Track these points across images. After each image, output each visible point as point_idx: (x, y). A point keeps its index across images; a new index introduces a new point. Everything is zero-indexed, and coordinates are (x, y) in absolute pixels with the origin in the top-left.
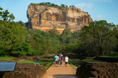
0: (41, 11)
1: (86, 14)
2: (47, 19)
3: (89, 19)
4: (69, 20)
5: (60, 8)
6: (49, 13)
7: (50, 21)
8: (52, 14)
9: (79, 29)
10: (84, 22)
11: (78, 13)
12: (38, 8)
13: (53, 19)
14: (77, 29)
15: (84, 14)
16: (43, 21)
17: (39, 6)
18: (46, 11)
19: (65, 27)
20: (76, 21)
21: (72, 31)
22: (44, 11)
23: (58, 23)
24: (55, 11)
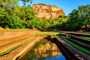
0: (39, 8)
1: (61, 9)
2: (42, 12)
3: (62, 12)
4: (52, 12)
5: (48, 6)
6: (43, 9)
7: (43, 13)
8: (44, 9)
9: (58, 17)
10: (60, 13)
11: (57, 9)
12: (37, 6)
13: (44, 12)
14: (56, 17)
15: (60, 9)
16: (39, 13)
17: (38, 5)
18: (41, 8)
19: (50, 16)
20: (56, 13)
21: (54, 18)
22: (40, 8)
23: (47, 14)
24: (46, 7)
